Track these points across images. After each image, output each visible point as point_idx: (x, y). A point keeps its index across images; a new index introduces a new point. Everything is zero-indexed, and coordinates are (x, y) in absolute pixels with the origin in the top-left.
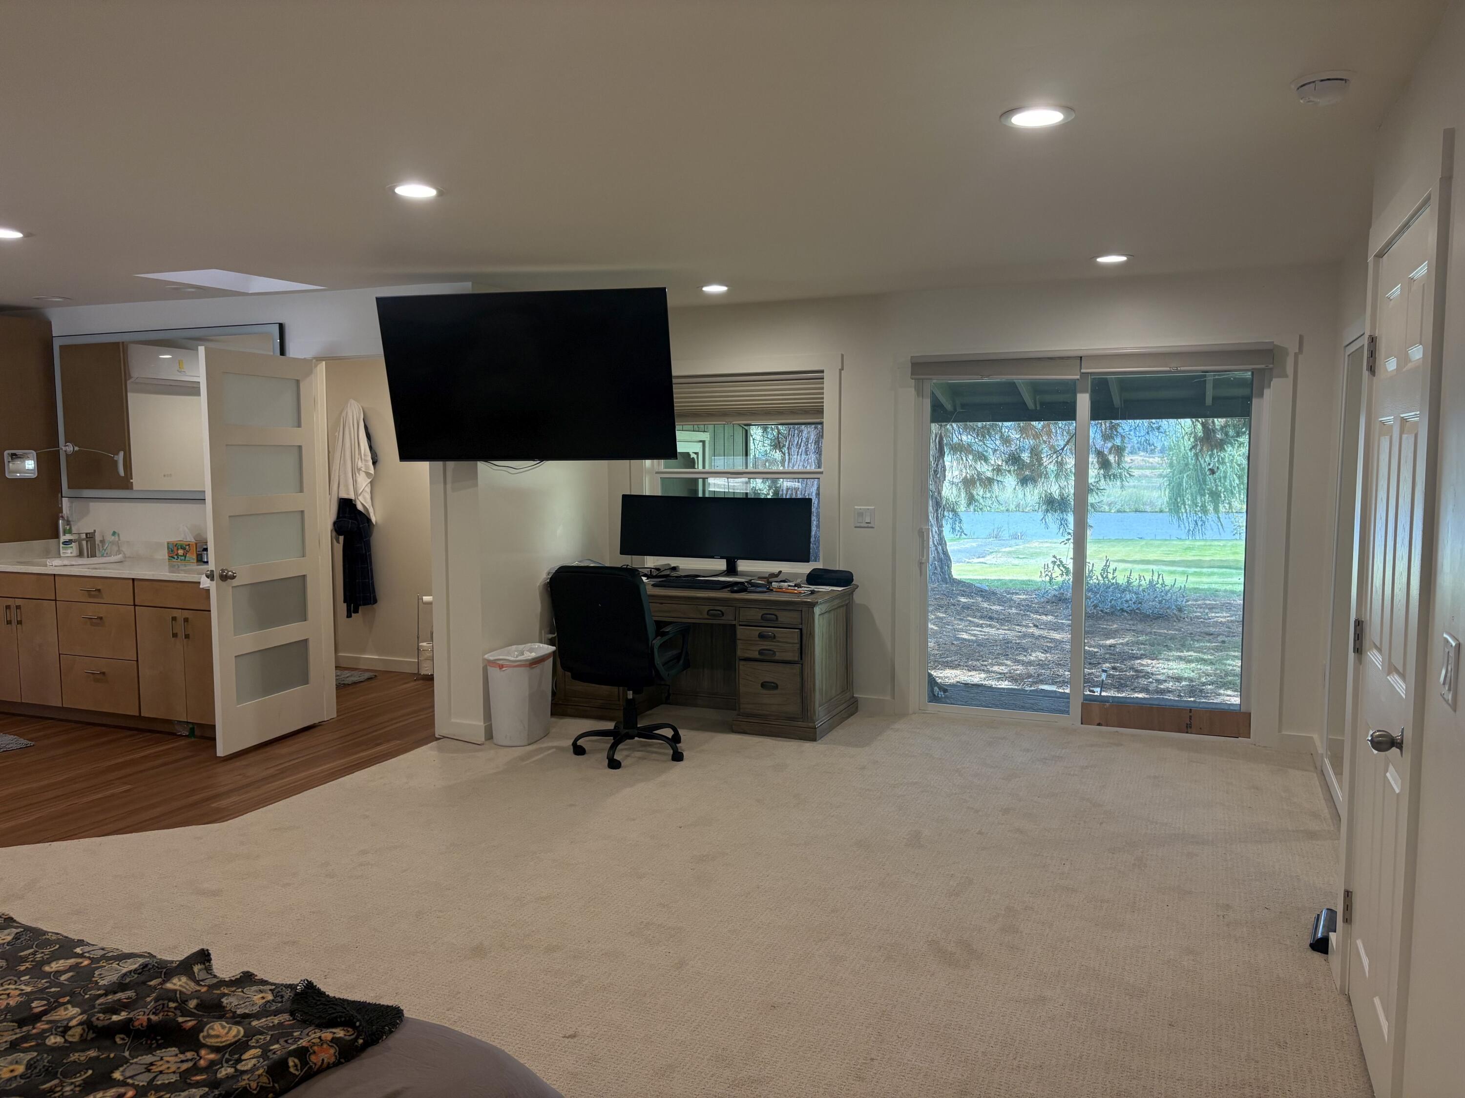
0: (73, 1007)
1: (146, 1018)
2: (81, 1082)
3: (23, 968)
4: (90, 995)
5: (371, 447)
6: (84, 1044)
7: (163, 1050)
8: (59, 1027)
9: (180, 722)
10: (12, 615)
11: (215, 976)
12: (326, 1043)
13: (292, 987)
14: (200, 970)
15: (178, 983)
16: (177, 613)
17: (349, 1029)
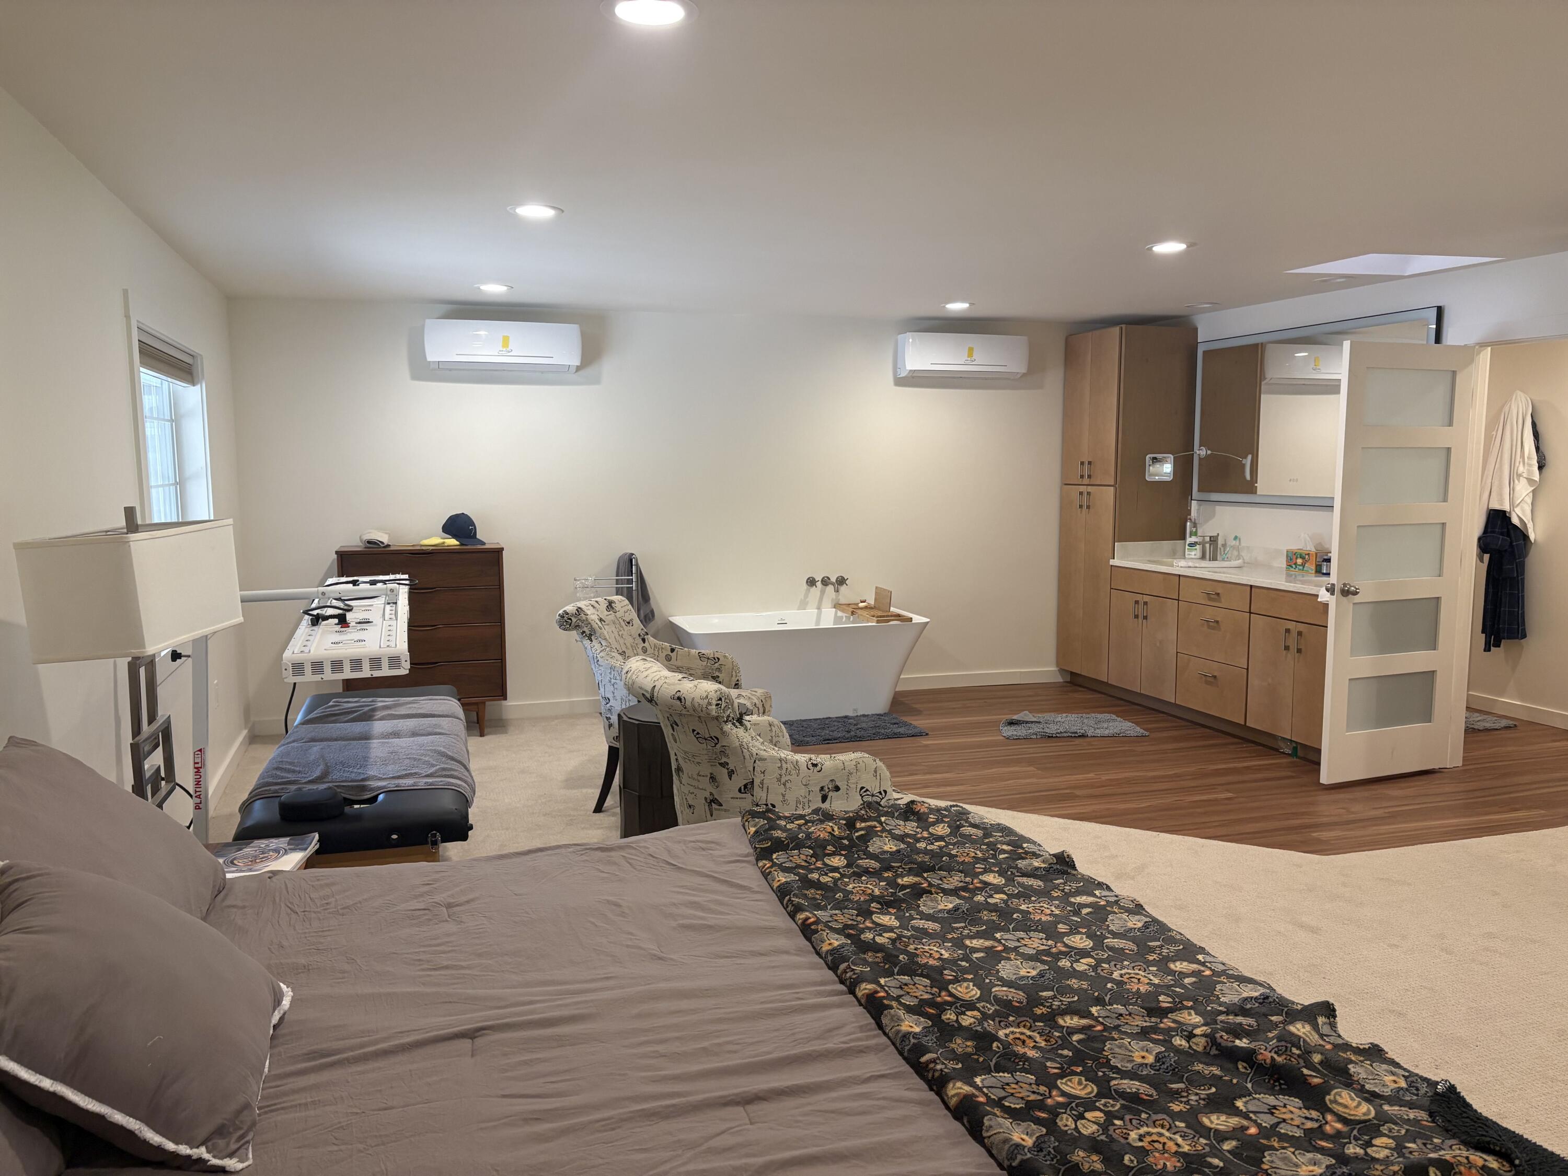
0: (1196, 1014)
1: (1269, 1055)
2: (1206, 1096)
3: (1151, 958)
4: (1212, 1007)
5: (1538, 449)
6: (1205, 1057)
7: (1286, 1097)
8: (1185, 1031)
9: (1284, 738)
10: (1140, 610)
11: (1339, 1036)
12: (1476, 1168)
13: (1433, 1084)
14: (1325, 1023)
15: (1300, 1029)
16: (1291, 625)
17: (1505, 1163)
